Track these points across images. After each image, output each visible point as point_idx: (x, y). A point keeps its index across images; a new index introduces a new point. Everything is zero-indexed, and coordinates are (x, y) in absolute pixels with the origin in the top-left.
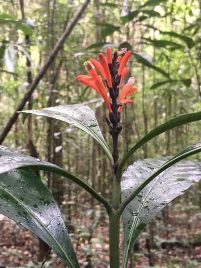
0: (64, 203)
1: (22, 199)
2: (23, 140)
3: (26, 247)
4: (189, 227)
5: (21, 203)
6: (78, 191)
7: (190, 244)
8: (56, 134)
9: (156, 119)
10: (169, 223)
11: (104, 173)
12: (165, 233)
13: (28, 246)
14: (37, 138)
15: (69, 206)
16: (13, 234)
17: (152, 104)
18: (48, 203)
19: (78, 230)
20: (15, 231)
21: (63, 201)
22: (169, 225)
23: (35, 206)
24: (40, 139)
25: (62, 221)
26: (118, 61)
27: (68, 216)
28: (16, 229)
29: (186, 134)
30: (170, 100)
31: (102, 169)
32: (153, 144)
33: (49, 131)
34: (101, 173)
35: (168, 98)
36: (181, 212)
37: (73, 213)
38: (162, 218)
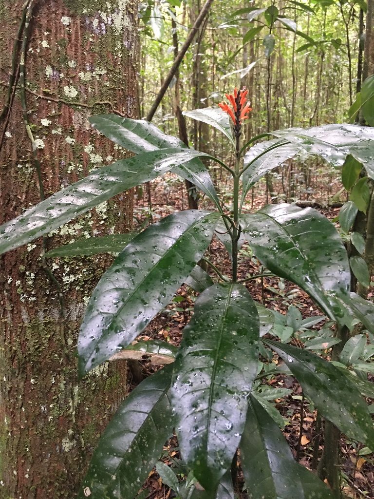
0: (210, 167)
1: (190, 169)
2: (170, 104)
3: (176, 206)
4: (330, 190)
5: (189, 171)
6: (224, 156)
7: (329, 206)
8: (202, 100)
9: (306, 78)
10: (310, 186)
11: (249, 137)
12: (306, 195)
13: (178, 205)
14: (183, 102)
15: (215, 170)
16: (165, 195)
17: (304, 60)
18: (203, 171)
19: (223, 191)
20: (166, 192)
21: (209, 165)
22: (310, 188)
23: (197, 172)
24: (186, 102)
25: (210, 180)
26: (240, 96)
27: (214, 179)
28: (168, 190)
29: (338, 94)
30: (323, 57)
31: (247, 133)
32: (302, 107)
33: (195, 95)
34: (246, 138)
35: (321, 54)
36: (324, 176)
37: (218, 176)
38: (304, 181)
